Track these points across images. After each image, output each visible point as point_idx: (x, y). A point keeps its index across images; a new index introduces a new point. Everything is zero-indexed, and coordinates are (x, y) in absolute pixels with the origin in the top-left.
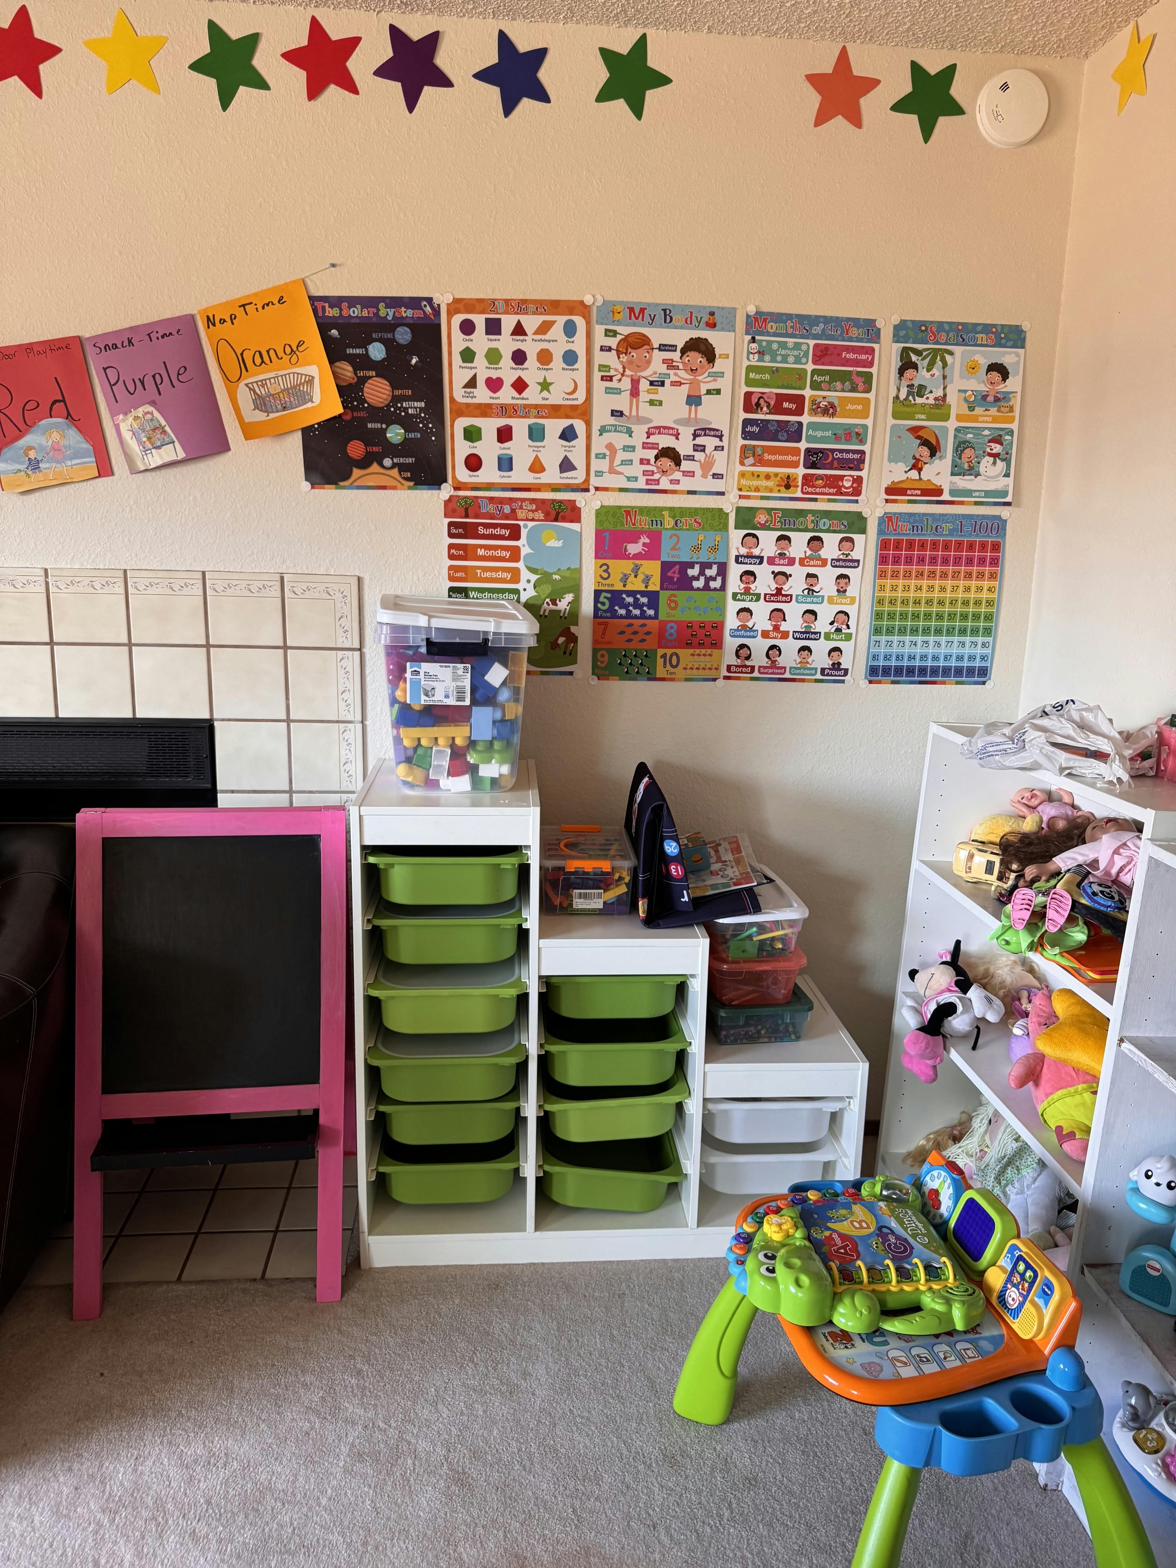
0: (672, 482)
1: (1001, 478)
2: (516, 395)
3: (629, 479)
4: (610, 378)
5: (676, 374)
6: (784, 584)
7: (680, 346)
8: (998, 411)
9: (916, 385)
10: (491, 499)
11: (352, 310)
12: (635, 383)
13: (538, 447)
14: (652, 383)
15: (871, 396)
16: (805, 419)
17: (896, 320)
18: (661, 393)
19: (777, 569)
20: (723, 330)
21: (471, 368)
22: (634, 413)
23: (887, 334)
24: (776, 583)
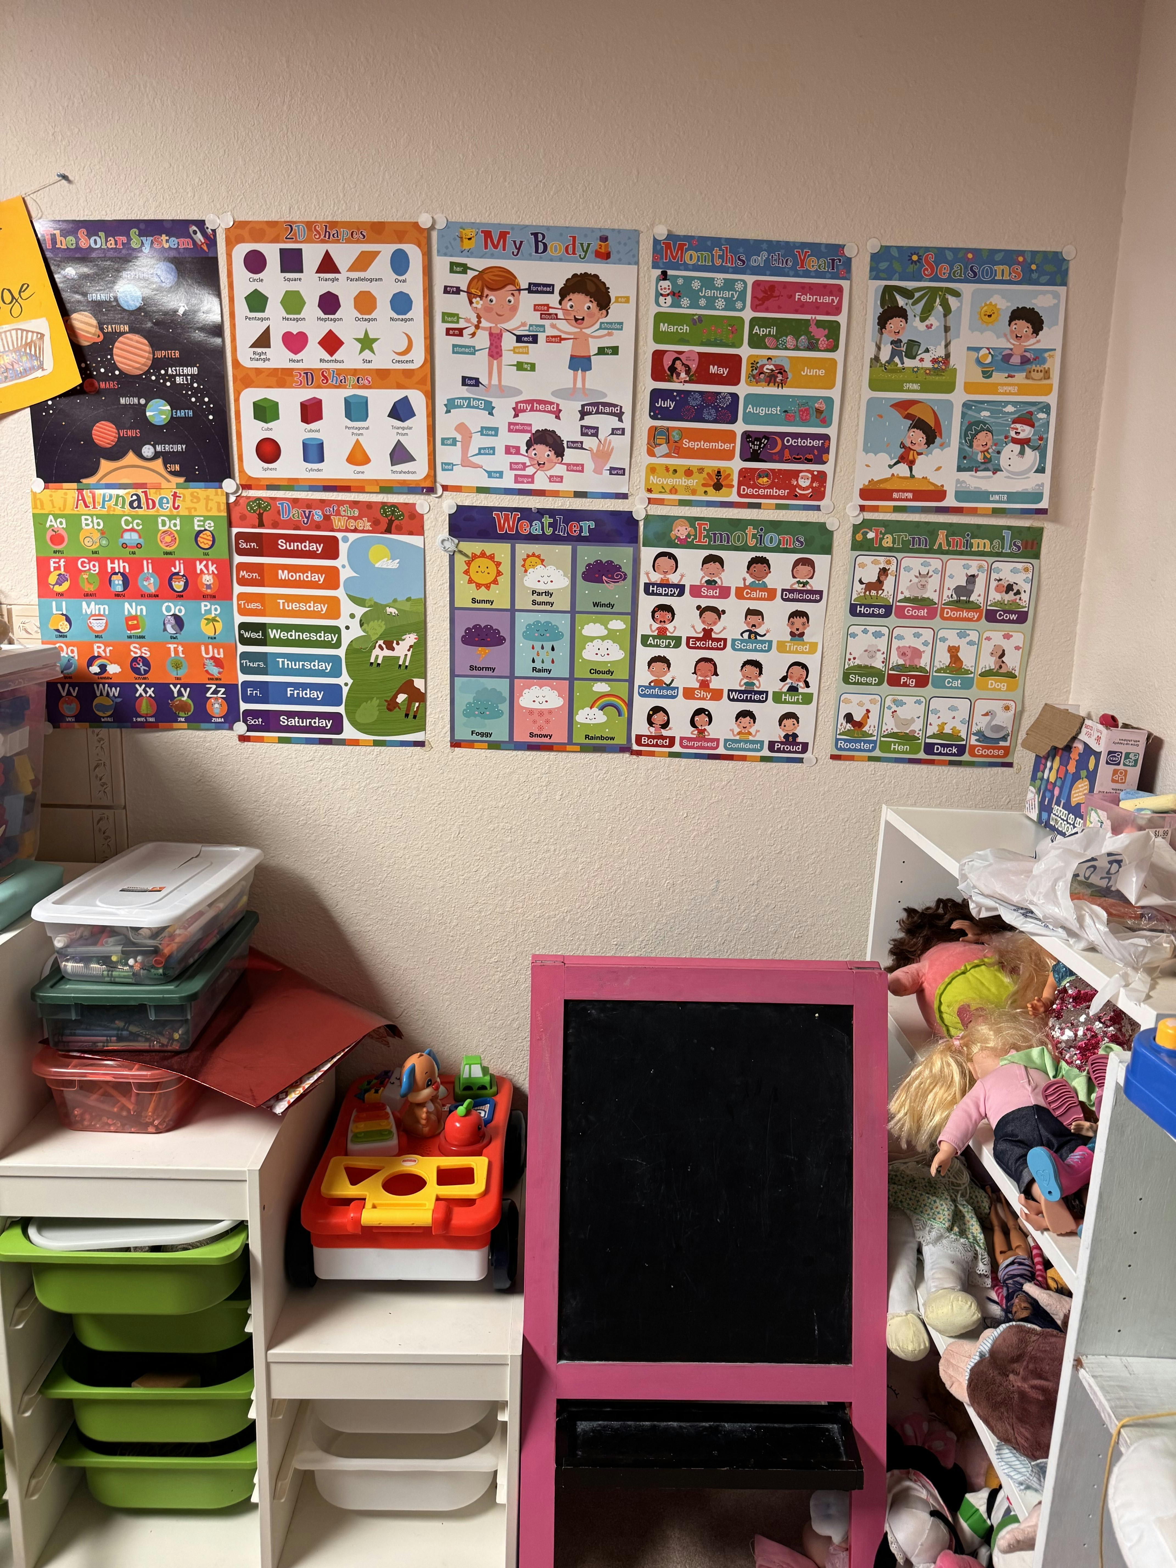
0: (551, 479)
1: (1032, 474)
2: (327, 356)
3: (490, 474)
4: (460, 332)
5: (553, 326)
6: (715, 623)
7: (559, 286)
8: (1027, 378)
9: (905, 340)
10: (295, 501)
11: (93, 239)
12: (496, 339)
13: (359, 429)
14: (519, 339)
15: (838, 356)
16: (742, 389)
17: (873, 246)
18: (535, 353)
19: (704, 603)
20: (620, 262)
21: (262, 319)
22: (495, 381)
23: (861, 267)
24: (703, 622)
